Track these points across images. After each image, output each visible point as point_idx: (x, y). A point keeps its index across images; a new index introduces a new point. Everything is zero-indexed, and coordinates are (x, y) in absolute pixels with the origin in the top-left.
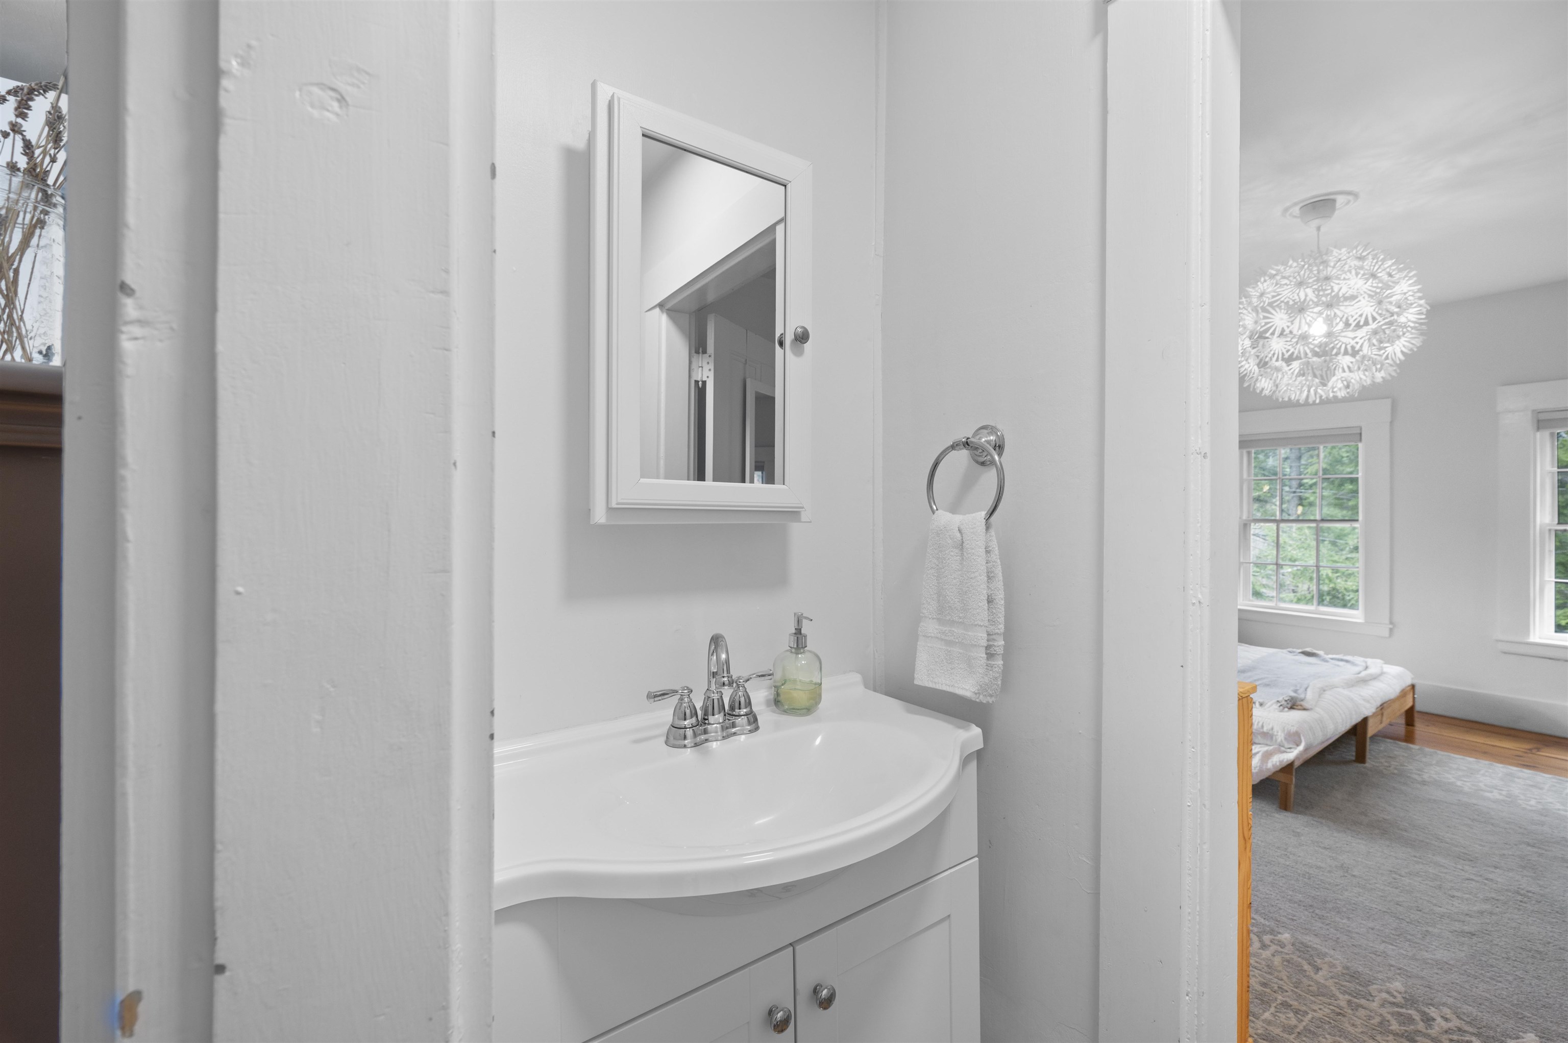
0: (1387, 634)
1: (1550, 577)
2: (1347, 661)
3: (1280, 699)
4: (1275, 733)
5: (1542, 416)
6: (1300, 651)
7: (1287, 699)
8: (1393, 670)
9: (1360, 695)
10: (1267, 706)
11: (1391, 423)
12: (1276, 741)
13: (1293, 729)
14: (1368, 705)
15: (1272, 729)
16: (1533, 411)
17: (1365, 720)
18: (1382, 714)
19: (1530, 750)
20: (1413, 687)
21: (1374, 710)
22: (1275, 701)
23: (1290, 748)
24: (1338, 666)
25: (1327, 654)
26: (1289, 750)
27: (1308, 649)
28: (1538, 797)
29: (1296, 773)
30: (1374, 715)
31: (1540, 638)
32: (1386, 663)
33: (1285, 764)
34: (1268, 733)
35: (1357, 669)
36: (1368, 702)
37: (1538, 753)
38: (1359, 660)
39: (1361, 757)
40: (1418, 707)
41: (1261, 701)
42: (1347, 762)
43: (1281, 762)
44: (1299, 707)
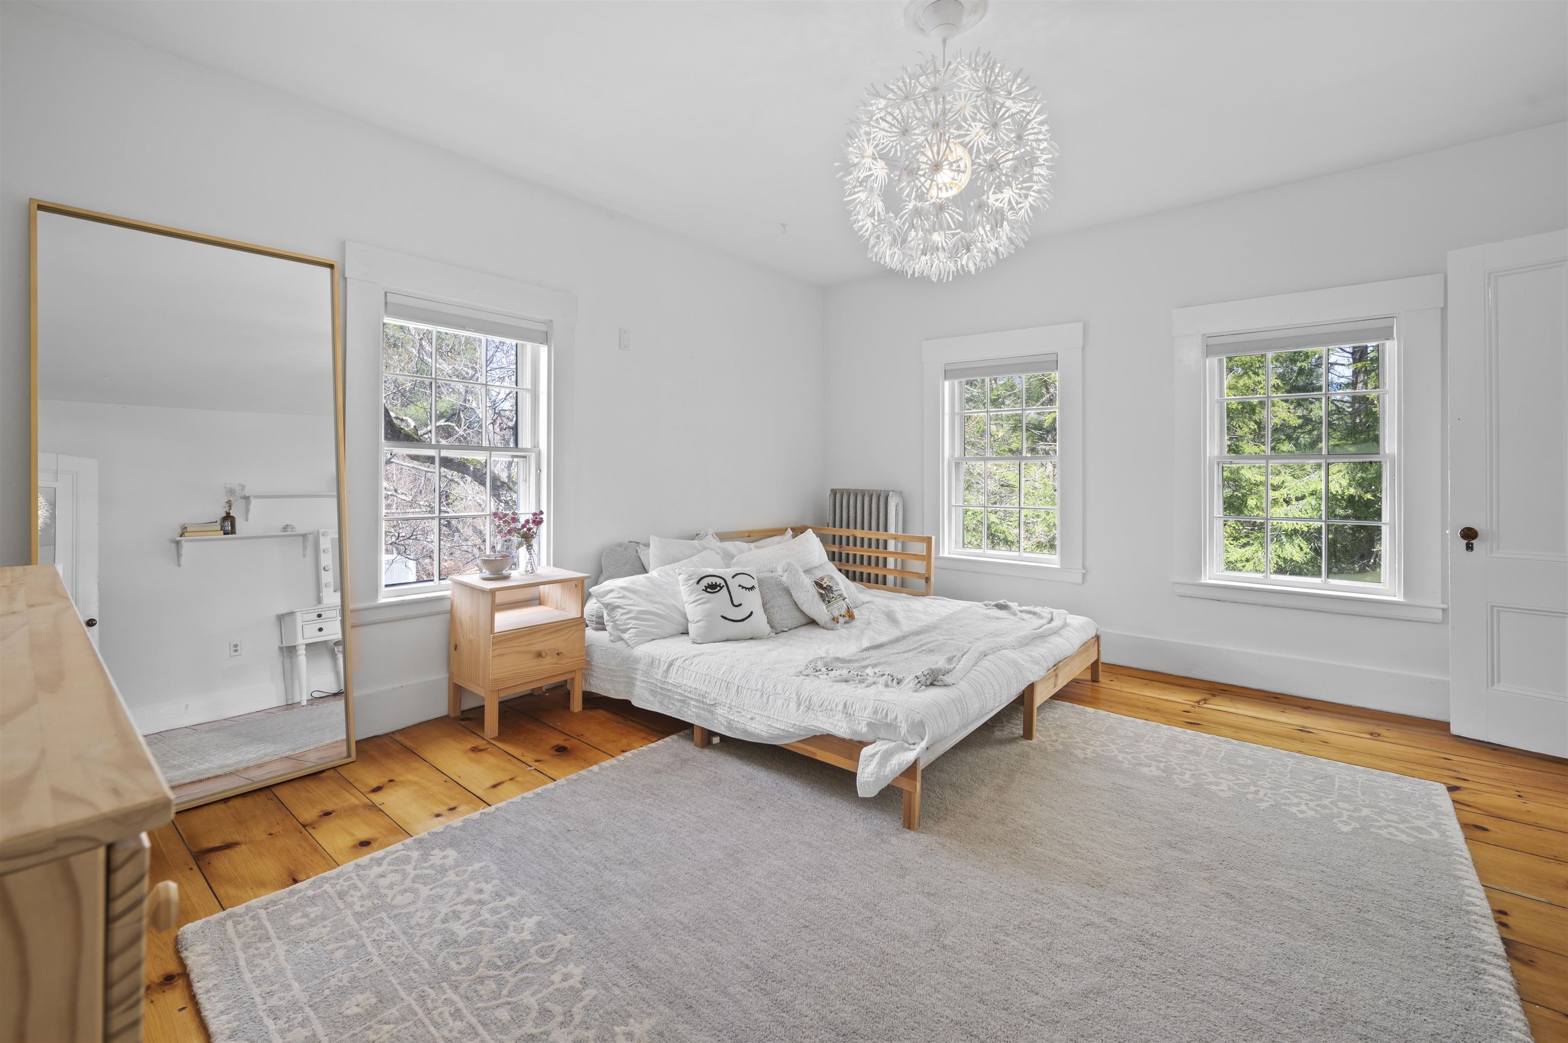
0: (1079, 579)
1: (1219, 514)
2: (1034, 613)
3: (919, 673)
4: (899, 725)
5: (1211, 341)
6: (994, 603)
7: (926, 673)
8: (1076, 621)
9: (1030, 656)
10: (905, 682)
11: (1083, 348)
12: (900, 733)
13: (918, 718)
14: (1036, 668)
15: (896, 718)
16: (1203, 335)
17: (1031, 687)
18: (1056, 676)
19: (1198, 702)
20: (1097, 638)
21: (1043, 673)
22: (912, 676)
23: (914, 744)
24: (1023, 620)
25: (1020, 605)
26: (912, 747)
27: (1001, 602)
28: (1193, 768)
29: (923, 777)
30: (1044, 679)
31: (1210, 579)
32: (1071, 613)
33: (904, 768)
34: (891, 724)
35: (1038, 622)
36: (1037, 663)
37: (1205, 706)
38: (1045, 612)
39: (1028, 734)
40: (1103, 659)
41: (900, 676)
42: (1012, 740)
43: (900, 764)
44: (940, 683)
